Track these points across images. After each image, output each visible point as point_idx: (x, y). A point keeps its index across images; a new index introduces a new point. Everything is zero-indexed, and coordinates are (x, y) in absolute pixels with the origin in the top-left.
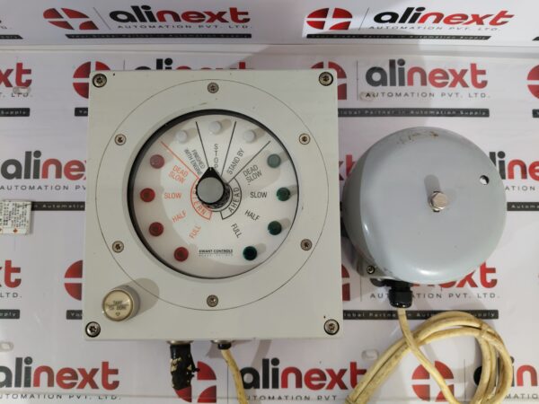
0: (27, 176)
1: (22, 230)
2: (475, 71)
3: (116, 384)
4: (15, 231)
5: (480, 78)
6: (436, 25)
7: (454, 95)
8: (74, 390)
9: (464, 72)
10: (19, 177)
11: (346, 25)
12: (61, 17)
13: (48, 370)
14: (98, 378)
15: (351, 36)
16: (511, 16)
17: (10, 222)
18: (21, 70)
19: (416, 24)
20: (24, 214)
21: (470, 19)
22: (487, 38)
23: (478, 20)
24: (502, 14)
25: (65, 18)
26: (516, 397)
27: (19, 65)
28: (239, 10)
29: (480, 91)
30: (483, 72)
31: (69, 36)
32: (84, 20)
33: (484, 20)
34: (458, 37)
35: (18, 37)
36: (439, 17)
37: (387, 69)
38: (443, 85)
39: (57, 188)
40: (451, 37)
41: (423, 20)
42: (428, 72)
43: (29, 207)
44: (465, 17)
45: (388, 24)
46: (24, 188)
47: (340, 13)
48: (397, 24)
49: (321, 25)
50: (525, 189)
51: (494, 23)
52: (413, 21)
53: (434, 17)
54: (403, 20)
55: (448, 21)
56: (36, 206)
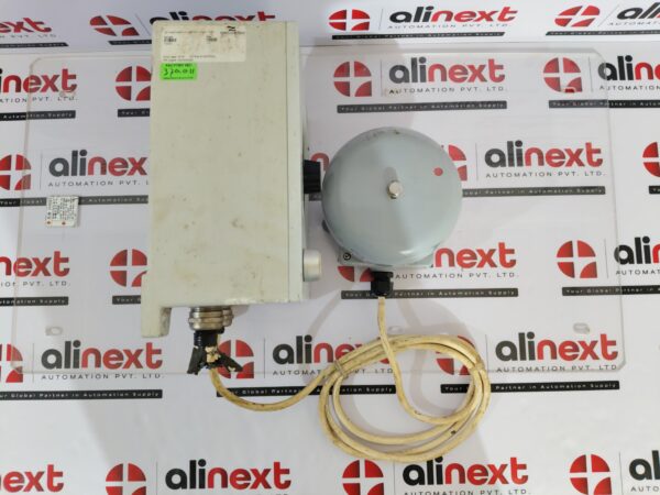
0: (74, 174)
1: (70, 223)
2: (493, 66)
3: (159, 363)
4: (64, 223)
5: (498, 73)
6: (449, 23)
7: (473, 90)
8: (120, 370)
9: (482, 67)
10: (66, 174)
11: (366, 26)
12: (105, 24)
13: (96, 352)
14: (142, 358)
15: (373, 36)
16: (515, 12)
17: (58, 216)
18: (66, 75)
19: (430, 23)
20: (72, 207)
21: (478, 16)
22: (502, 34)
23: (487, 16)
24: (506, 10)
25: (110, 25)
26: (537, 369)
27: (65, 71)
28: (266, 14)
29: (498, 84)
30: (501, 67)
31: (112, 43)
32: (125, 27)
33: (493, 17)
34: (474, 35)
35: (65, 45)
36: (449, 16)
37: (409, 67)
38: (462, 80)
39: (103, 183)
40: (468, 35)
41: (436, 18)
42: (448, 68)
43: (76, 201)
44: (473, 14)
45: (404, 23)
46: (71, 184)
47: (357, 14)
48: (412, 23)
49: (343, 26)
50: (542, 174)
51: (501, 18)
52: (426, 19)
53: (445, 16)
54: (417, 20)
55: (459, 18)
56: (82, 201)
